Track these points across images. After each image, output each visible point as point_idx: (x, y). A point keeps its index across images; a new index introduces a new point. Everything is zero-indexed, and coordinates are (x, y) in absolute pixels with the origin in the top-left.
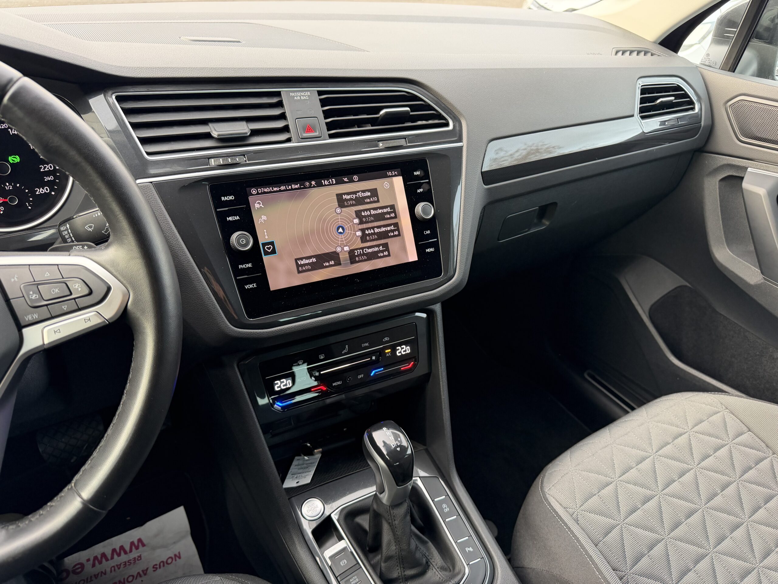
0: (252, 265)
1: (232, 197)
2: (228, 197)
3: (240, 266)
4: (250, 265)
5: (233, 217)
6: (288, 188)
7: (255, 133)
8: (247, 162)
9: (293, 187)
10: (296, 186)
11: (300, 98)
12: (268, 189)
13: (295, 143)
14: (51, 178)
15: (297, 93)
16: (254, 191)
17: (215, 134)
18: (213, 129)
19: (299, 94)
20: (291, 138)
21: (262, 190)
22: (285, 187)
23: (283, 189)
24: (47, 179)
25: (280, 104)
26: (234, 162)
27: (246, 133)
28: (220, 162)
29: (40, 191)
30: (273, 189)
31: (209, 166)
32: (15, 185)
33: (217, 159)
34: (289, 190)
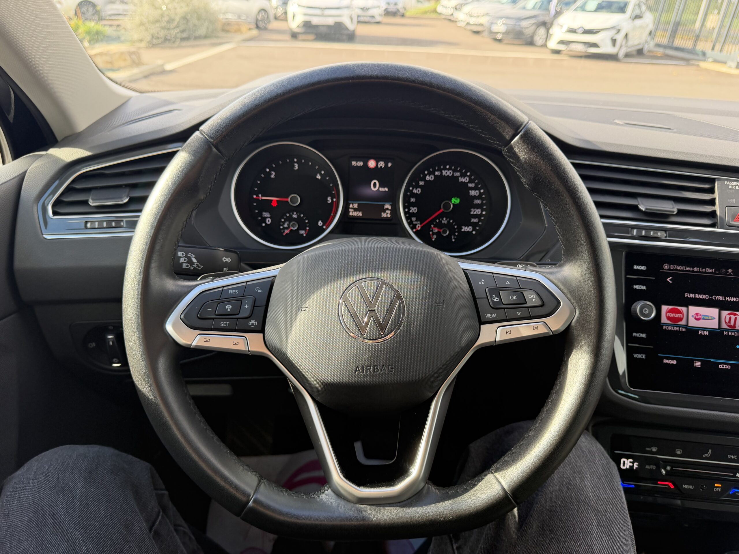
0: (647, 336)
1: (644, 268)
2: (640, 266)
3: (635, 334)
4: (644, 336)
5: (640, 286)
6: (702, 270)
7: (681, 213)
8: (668, 238)
9: (707, 270)
10: (711, 271)
11: (735, 187)
12: (680, 268)
13: (720, 228)
14: (475, 220)
15: (733, 182)
16: (666, 267)
17: (642, 208)
18: (640, 203)
19: (735, 183)
20: (717, 224)
21: (674, 267)
22: (698, 269)
23: (695, 270)
24: (474, 220)
25: (711, 191)
26: (656, 236)
27: (674, 212)
28: (642, 234)
29: (465, 229)
30: (685, 268)
31: (630, 235)
32: (450, 220)
33: (640, 230)
34: (703, 272)
